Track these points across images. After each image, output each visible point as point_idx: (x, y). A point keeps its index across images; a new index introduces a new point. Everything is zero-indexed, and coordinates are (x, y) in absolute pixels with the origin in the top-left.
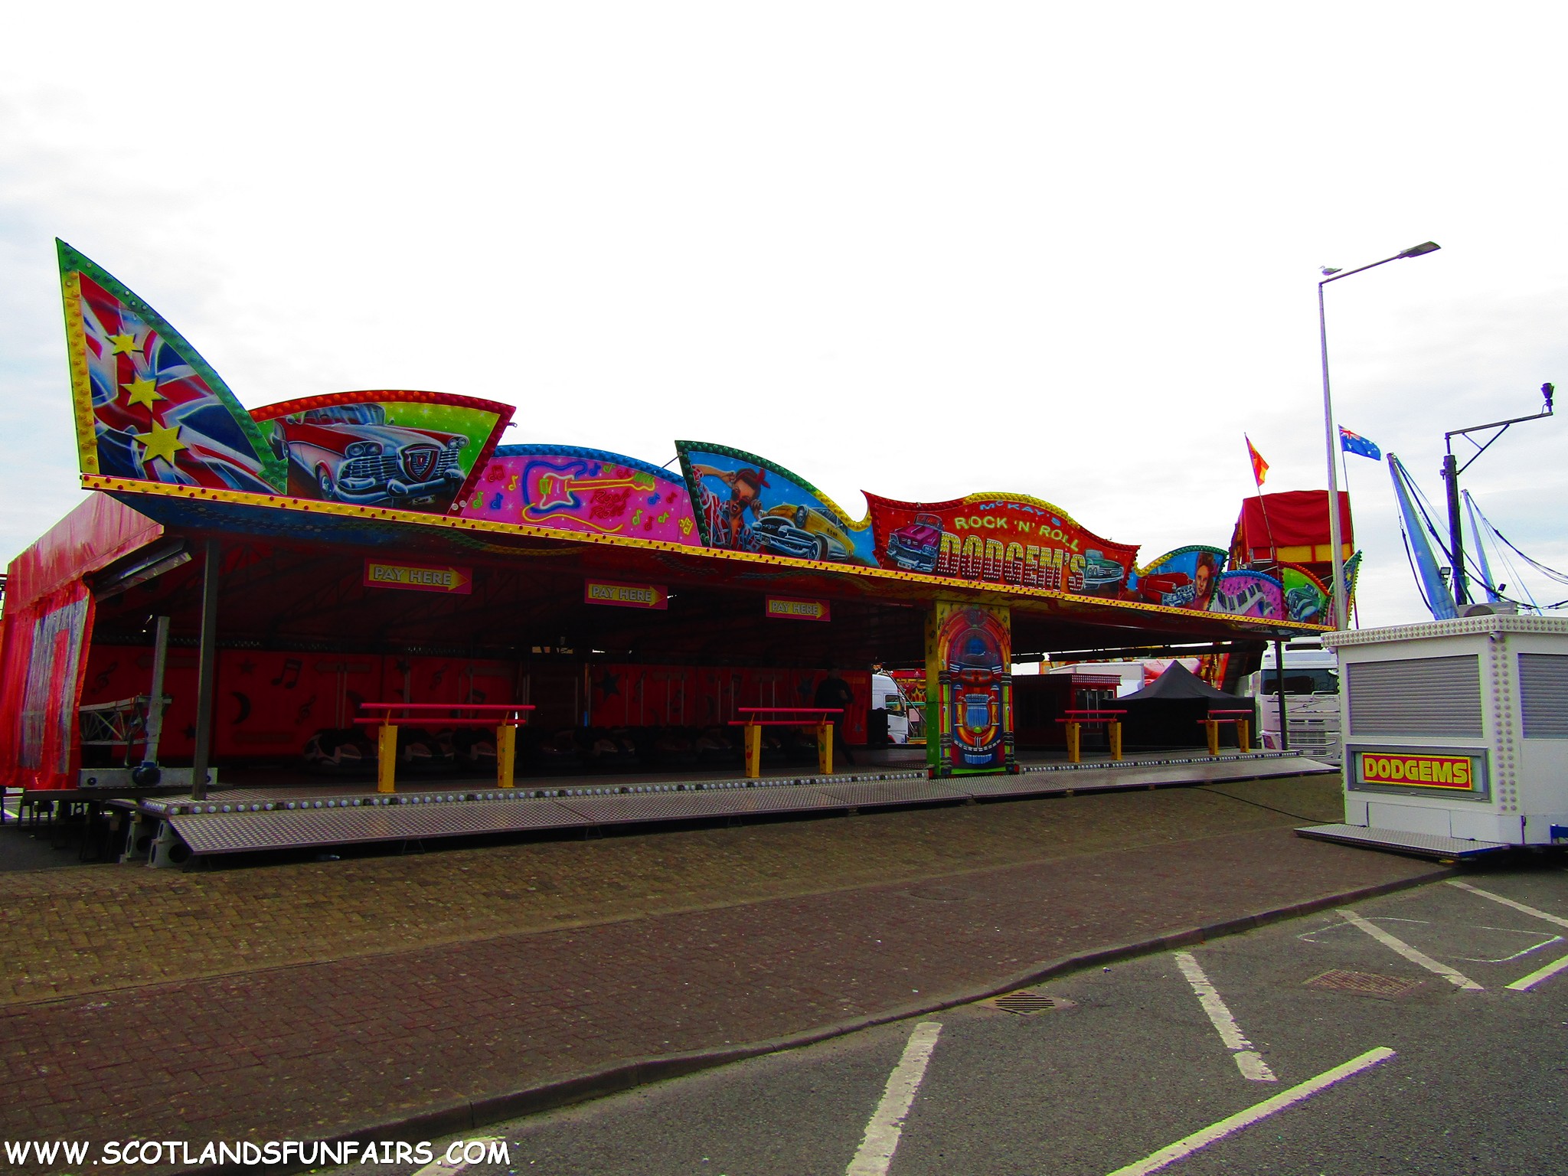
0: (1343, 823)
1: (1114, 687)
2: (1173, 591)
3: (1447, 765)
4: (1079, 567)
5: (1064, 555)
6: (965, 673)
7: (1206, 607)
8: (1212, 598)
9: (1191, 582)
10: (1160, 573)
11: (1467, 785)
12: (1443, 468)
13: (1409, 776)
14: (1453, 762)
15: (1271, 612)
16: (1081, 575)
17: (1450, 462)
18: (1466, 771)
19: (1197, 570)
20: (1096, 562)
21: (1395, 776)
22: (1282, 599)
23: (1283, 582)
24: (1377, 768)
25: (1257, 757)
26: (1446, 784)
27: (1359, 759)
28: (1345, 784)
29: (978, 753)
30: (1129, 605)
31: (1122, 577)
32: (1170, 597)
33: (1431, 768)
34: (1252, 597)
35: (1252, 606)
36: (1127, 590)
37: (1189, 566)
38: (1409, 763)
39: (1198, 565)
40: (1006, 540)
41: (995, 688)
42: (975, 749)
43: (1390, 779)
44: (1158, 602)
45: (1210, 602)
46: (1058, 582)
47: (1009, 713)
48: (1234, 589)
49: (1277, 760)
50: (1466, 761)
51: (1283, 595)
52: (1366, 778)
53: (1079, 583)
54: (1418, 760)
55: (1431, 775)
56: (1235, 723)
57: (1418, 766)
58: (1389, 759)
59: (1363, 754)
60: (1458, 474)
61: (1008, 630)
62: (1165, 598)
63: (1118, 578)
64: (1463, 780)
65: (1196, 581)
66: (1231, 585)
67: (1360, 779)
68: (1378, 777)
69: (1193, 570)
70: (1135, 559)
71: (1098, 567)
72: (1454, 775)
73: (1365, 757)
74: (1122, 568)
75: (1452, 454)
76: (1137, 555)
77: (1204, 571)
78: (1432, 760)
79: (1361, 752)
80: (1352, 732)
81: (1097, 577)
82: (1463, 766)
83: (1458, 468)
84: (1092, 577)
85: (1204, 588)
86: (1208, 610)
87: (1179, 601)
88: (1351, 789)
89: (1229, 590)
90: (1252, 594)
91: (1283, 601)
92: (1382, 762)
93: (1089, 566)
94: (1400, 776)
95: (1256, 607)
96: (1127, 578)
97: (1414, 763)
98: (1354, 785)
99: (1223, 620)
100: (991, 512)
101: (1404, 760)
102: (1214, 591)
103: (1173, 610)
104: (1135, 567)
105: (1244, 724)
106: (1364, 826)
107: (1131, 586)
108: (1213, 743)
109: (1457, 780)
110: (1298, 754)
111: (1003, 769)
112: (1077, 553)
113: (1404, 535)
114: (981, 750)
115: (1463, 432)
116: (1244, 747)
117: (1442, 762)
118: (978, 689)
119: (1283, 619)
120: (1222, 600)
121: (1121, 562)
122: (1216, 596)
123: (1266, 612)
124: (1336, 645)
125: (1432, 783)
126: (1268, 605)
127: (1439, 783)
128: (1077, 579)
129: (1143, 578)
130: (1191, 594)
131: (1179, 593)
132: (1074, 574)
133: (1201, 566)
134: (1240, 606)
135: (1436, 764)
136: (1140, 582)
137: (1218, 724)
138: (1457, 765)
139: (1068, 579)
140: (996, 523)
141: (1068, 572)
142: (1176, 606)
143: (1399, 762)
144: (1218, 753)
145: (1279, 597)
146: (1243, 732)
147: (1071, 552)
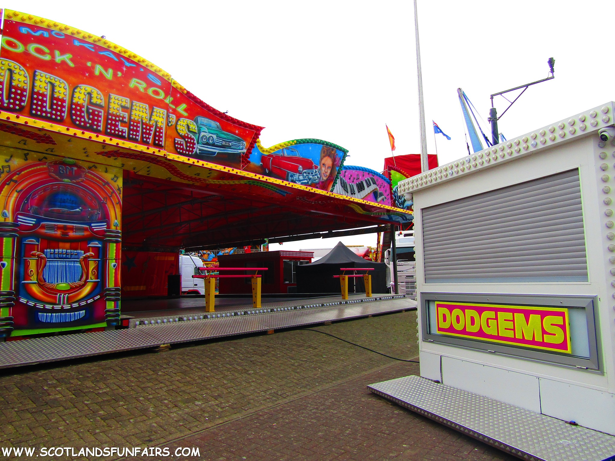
0: (418, 374)
1: (310, 259)
2: (300, 173)
3: (535, 319)
4: (189, 131)
5: (168, 116)
6: (43, 227)
7: (330, 189)
8: (335, 183)
9: (316, 167)
10: (286, 154)
11: (563, 345)
12: (490, 116)
13: (486, 330)
14: (543, 314)
15: (383, 200)
16: (193, 139)
17: (493, 112)
18: (563, 327)
19: (322, 159)
20: (212, 132)
21: (469, 329)
22: (391, 192)
23: (391, 180)
24: (451, 318)
25: (376, 299)
26: (533, 342)
27: (433, 308)
28: (420, 334)
29: (62, 310)
30: (251, 175)
31: (245, 151)
32: (296, 176)
33: (513, 321)
34: (368, 187)
35: (368, 194)
36: (249, 162)
37: (314, 153)
38: (486, 314)
39: (323, 155)
40: (73, 79)
41: (96, 244)
42: (58, 307)
43: (464, 331)
44: (284, 177)
45: (334, 186)
46: (159, 141)
47: (116, 270)
48: (354, 179)
49: (390, 302)
50: (562, 314)
51: (391, 189)
52: (440, 329)
53: (190, 147)
54: (496, 310)
55: (514, 330)
56: (363, 277)
57: (496, 318)
58: (463, 309)
59: (436, 303)
60: (498, 119)
61: (119, 189)
62: (292, 176)
63: (240, 151)
64: (558, 339)
65: (321, 168)
66: (351, 176)
67: (435, 330)
68: (451, 329)
69: (318, 158)
70: (258, 138)
71: (215, 137)
72: (544, 332)
73: (439, 306)
74: (245, 143)
75: (494, 107)
76: (260, 134)
77: (328, 161)
78: (513, 311)
79: (434, 301)
80: (426, 280)
81: (213, 145)
82: (559, 320)
83: (498, 116)
84: (207, 144)
85: (328, 174)
86: (332, 191)
87: (306, 181)
88: (425, 340)
89: (350, 179)
90: (368, 185)
91: (391, 193)
92: (457, 312)
93: (202, 134)
94: (475, 329)
95: (372, 195)
96: (249, 151)
97: (492, 314)
98: (428, 336)
99: (344, 200)
100: (40, 40)
101: (480, 311)
102: (337, 177)
103: (298, 186)
104: (257, 144)
105: (368, 277)
106: (438, 382)
107: (255, 160)
108: (344, 292)
109: (548, 339)
110: (404, 296)
111: (104, 325)
112: (186, 117)
113: (468, 147)
114: (67, 307)
115: (501, 93)
116: (368, 293)
117: (527, 314)
118: (68, 245)
119: (392, 206)
120: (344, 186)
121: (244, 137)
122: (338, 181)
123: (379, 199)
124: (411, 190)
125: (515, 340)
126: (381, 195)
127: (523, 341)
128: (187, 142)
129: (269, 155)
130: (316, 177)
131: (305, 174)
132: (183, 137)
133: (324, 157)
134: (359, 192)
135: (520, 318)
136: (264, 159)
137: (349, 278)
138: (548, 319)
139: (175, 140)
140: (52, 54)
141: (174, 134)
142: (302, 184)
143: (475, 314)
144: (348, 298)
145: (388, 189)
146: (368, 283)
147: (179, 116)
